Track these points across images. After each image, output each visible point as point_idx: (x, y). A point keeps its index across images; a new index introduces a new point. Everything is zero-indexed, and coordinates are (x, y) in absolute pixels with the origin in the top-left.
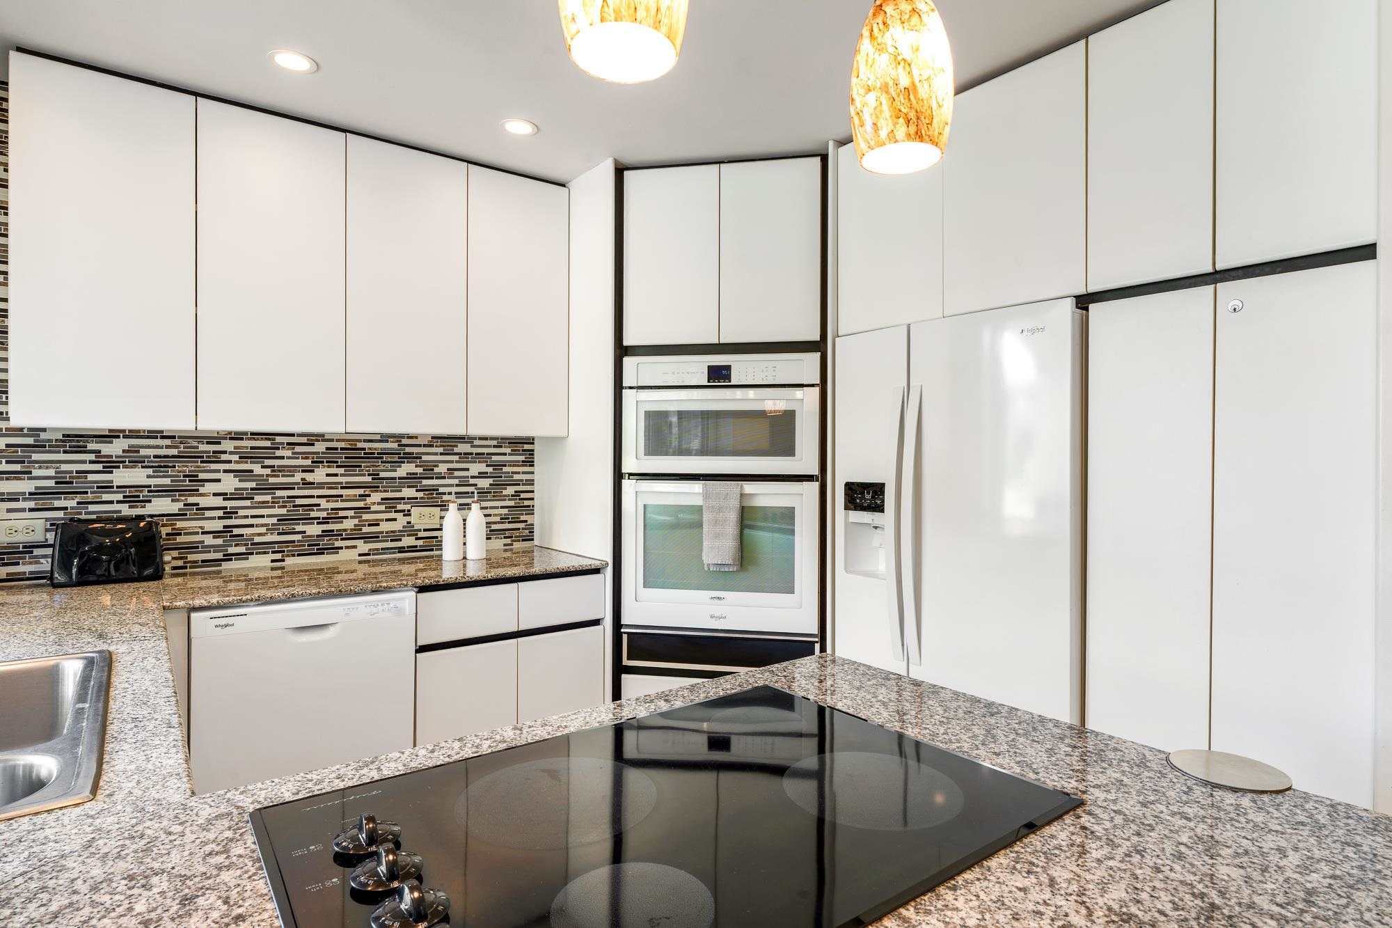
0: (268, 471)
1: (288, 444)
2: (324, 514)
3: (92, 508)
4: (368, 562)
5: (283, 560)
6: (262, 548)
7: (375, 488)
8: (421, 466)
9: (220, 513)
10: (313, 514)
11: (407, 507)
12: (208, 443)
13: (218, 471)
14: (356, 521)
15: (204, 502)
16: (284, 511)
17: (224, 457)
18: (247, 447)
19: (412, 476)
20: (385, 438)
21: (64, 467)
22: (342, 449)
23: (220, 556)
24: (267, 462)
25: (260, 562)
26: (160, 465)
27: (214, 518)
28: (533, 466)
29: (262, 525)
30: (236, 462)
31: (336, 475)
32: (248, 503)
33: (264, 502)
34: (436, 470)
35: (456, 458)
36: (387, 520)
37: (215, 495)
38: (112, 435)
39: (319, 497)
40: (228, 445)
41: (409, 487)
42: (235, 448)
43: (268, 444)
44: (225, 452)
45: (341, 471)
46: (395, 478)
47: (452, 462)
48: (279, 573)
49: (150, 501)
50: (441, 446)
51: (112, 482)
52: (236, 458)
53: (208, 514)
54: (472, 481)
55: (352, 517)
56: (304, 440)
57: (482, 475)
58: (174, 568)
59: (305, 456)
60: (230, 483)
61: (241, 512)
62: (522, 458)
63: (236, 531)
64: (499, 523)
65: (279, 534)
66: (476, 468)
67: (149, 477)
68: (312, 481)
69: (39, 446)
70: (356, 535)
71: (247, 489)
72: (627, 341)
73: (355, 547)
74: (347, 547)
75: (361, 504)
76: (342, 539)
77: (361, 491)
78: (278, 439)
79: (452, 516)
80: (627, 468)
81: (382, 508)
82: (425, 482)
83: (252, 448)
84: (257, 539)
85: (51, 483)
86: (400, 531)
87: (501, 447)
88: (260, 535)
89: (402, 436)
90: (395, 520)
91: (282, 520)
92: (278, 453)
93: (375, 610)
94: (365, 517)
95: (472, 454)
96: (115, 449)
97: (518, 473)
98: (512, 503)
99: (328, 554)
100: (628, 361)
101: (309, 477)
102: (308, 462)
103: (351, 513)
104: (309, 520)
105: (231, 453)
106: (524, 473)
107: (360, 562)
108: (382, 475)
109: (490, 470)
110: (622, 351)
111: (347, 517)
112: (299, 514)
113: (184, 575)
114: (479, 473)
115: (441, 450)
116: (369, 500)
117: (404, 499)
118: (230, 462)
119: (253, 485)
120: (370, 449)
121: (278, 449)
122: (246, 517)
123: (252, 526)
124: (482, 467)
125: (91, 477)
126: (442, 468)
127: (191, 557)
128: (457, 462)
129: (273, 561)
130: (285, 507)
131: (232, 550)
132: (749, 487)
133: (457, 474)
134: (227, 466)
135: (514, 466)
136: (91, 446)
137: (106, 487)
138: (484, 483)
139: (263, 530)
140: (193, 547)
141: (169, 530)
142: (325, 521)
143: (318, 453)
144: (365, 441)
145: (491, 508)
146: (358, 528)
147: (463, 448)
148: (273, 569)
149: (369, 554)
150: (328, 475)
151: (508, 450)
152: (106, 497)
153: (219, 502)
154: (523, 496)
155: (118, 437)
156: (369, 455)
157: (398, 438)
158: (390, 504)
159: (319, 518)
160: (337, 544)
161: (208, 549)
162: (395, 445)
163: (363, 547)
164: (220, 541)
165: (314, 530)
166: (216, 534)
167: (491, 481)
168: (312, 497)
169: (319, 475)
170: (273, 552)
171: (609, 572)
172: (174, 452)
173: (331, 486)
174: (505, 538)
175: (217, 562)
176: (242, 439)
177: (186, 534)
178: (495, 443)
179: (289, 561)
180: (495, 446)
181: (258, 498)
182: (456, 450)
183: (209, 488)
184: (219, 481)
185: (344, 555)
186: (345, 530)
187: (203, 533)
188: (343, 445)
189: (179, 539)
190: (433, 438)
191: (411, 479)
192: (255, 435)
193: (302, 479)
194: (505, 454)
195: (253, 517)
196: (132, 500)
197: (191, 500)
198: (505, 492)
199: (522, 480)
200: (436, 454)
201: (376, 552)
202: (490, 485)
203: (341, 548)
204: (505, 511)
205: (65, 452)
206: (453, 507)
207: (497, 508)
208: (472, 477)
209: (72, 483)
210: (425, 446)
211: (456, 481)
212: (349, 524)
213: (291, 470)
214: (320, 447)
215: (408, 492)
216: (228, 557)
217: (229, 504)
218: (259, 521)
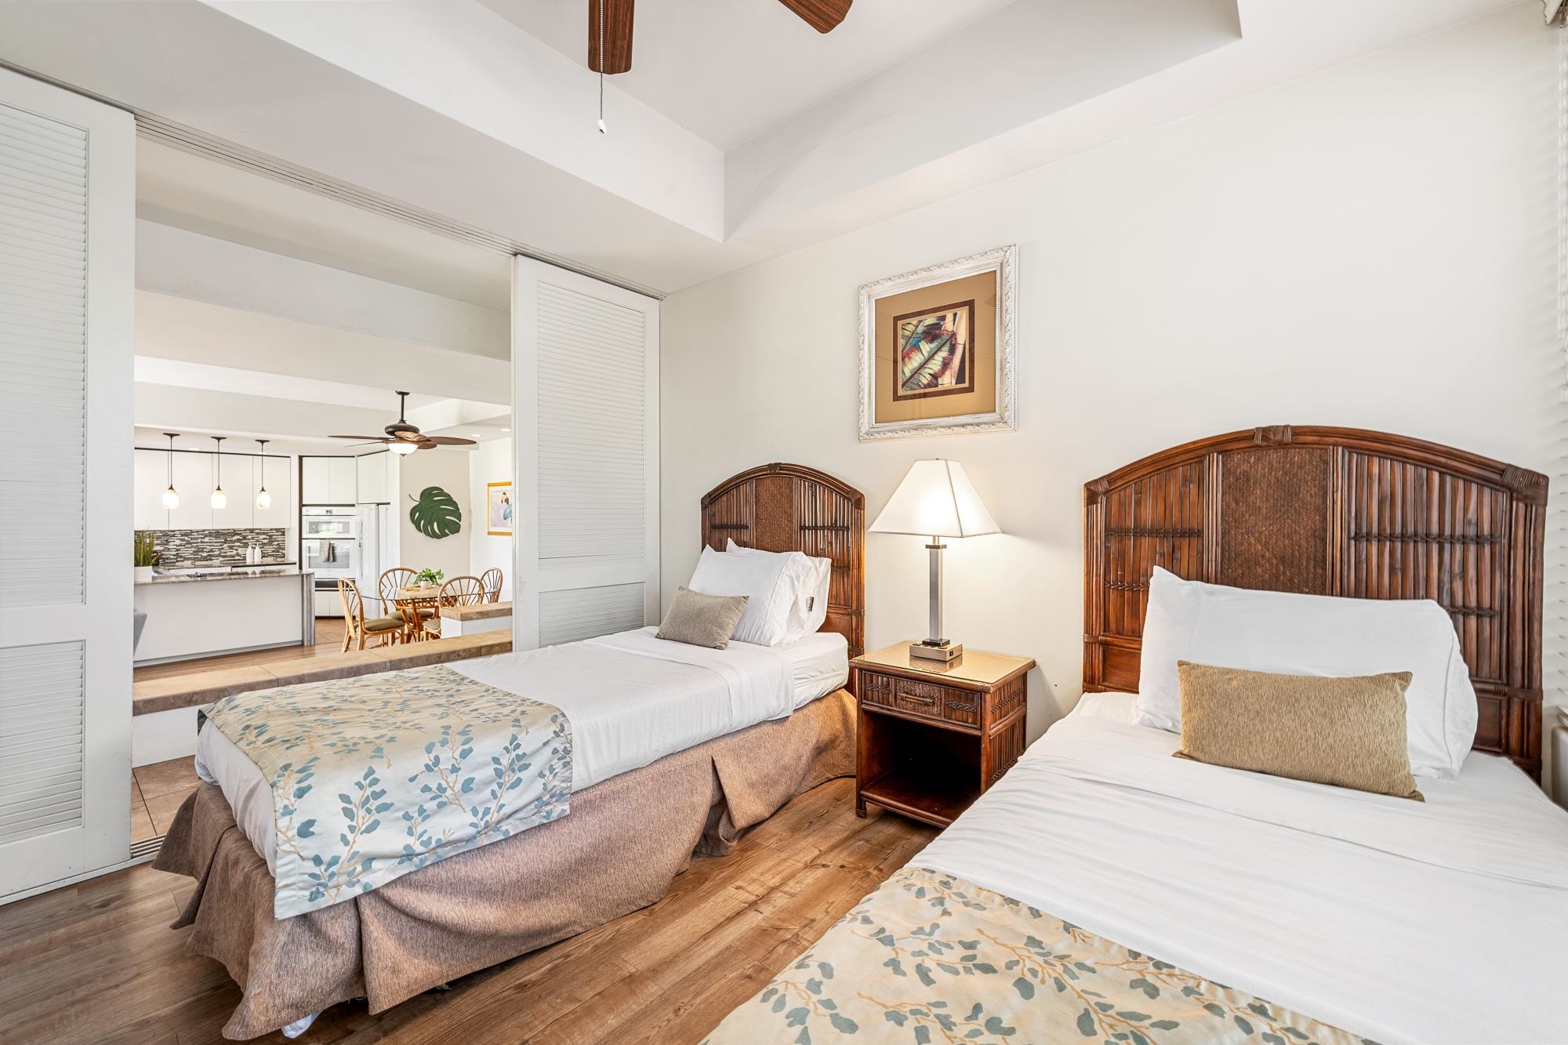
0: (190, 539)
1: (196, 532)
2: (208, 550)
4: (223, 563)
5: (195, 562)
6: (188, 559)
7: (225, 543)
8: (241, 537)
9: (175, 550)
10: (205, 550)
11: (236, 548)
12: (172, 532)
13: (175, 539)
14: (219, 552)
15: (170, 547)
17: (176, 535)
18: (183, 533)
20: (229, 529)
24: (190, 537)
25: (188, 563)
31: (212, 539)
32: (184, 547)
33: (189, 547)
34: (247, 538)
35: (254, 534)
36: (230, 552)
37: (174, 545)
39: (206, 545)
40: (177, 532)
41: (237, 542)
42: (180, 533)
43: (190, 532)
45: (214, 538)
46: (232, 540)
50: (249, 531)
52: (180, 536)
53: (172, 550)
54: (261, 540)
56: (201, 530)
57: (264, 539)
59: (202, 535)
60: (178, 542)
62: (280, 534)
63: (180, 554)
64: (271, 553)
65: (194, 555)
66: (262, 537)
70: (219, 555)
71: (183, 543)
72: (304, 503)
74: (216, 559)
75: (220, 547)
76: (214, 557)
77: (221, 544)
78: (193, 530)
79: (249, 550)
80: (303, 537)
81: (228, 548)
82: (241, 541)
83: (185, 533)
84: (187, 557)
86: (234, 555)
87: (272, 531)
88: (187, 555)
90: (233, 552)
91: (194, 552)
94: (222, 551)
95: (261, 533)
97: (279, 538)
98: (276, 547)
99: (210, 561)
100: (304, 509)
101: (203, 540)
103: (217, 550)
104: (203, 552)
105: (178, 534)
107: (221, 563)
108: (228, 539)
109: (268, 537)
110: (301, 505)
112: (200, 550)
116: (223, 546)
118: (178, 537)
119: (185, 542)
120: (224, 532)
121: (193, 533)
122: (183, 551)
123: (185, 553)
124: (265, 536)
126: (250, 537)
130: (195, 548)
131: (178, 558)
132: (332, 542)
133: (254, 538)
135: (277, 536)
138: (266, 541)
139: (189, 554)
140: (167, 559)
143: (206, 534)
144: (222, 530)
147: (257, 531)
150: (209, 539)
151: (274, 532)
153: (175, 547)
156: (223, 534)
158: (231, 548)
161: (171, 559)
162: (232, 531)
163: (221, 559)
164: (175, 557)
165: (205, 554)
166: (174, 555)
168: (204, 545)
169: (207, 540)
171: (298, 564)
173: (211, 542)
174: (274, 557)
175: (174, 562)
176: (182, 531)
178: (269, 530)
181: (187, 546)
182: (255, 532)
183: (172, 543)
184: (175, 541)
188: (214, 531)
190: (246, 529)
191: (238, 540)
192: (186, 530)
195: (185, 551)
197: (166, 546)
198: (273, 544)
199: (280, 540)
200: (247, 533)
204: (274, 549)
206: (250, 548)
210: (243, 531)
212: (217, 553)
213: (195, 539)
214: (207, 532)
215: (236, 544)
216: (178, 561)
217: (178, 548)
218: (187, 552)
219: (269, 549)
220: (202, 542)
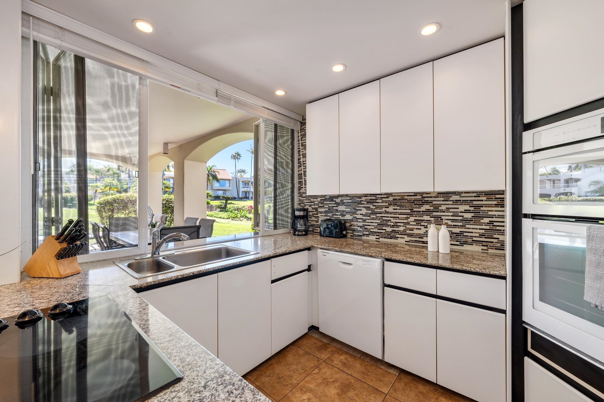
0: (374, 207)
1: (380, 198)
2: (392, 224)
3: (335, 216)
4: (409, 245)
5: (379, 239)
6: (373, 233)
7: (412, 215)
8: (432, 206)
9: (361, 220)
10: (389, 223)
11: (426, 224)
12: (359, 198)
13: (361, 207)
14: (404, 228)
15: (358, 216)
16: (379, 221)
17: (363, 202)
18: (368, 199)
19: (428, 211)
20: (416, 194)
21: (330, 205)
22: (398, 199)
23: (361, 234)
24: (374, 204)
25: (372, 238)
26: (348, 205)
27: (360, 222)
28: (504, 207)
29: (373, 226)
30: (366, 204)
31: (397, 209)
32: (369, 218)
33: (373, 218)
34: (440, 208)
35: (451, 202)
36: (417, 229)
37: (361, 214)
38: (338, 196)
39: (390, 217)
40: (363, 199)
41: (426, 215)
42: (366, 199)
43: (374, 198)
44: (363, 201)
45: (398, 208)
46: (420, 211)
47: (449, 204)
48: (377, 243)
49: (345, 215)
50: (442, 197)
51: (338, 209)
52: (365, 203)
53: (359, 220)
54: (460, 214)
55: (402, 226)
56: (385, 196)
57: (466, 211)
58: (351, 236)
59: (386, 202)
60: (364, 211)
61: (367, 221)
62: (495, 203)
63: (366, 227)
64: (478, 237)
65: (378, 229)
66: (462, 208)
67: (345, 208)
68: (388, 211)
69: (325, 200)
70: (404, 233)
71: (368, 213)
73: (404, 238)
74: (401, 238)
75: (406, 221)
76: (399, 234)
77: (406, 216)
78: (378, 196)
79: (432, 230)
80: (526, 210)
81: (415, 223)
82: (434, 213)
83: (370, 199)
84: (372, 230)
85: (327, 209)
86: (422, 234)
87: (480, 197)
88: (372, 229)
89: (423, 193)
90: (420, 229)
91: (379, 224)
92: (378, 201)
93: (365, 263)
94: (408, 226)
95: (461, 201)
96: (338, 200)
97: (493, 211)
98: (488, 227)
99: (394, 239)
101: (387, 210)
102: (387, 204)
103: (402, 224)
104: (387, 225)
105: (365, 201)
106: (496, 211)
107: (406, 244)
108: (415, 210)
109: (472, 209)
111: (400, 226)
112: (384, 223)
113: (353, 238)
114: (465, 210)
115: (443, 199)
116: (409, 220)
117: (424, 220)
118: (364, 204)
119: (370, 212)
120: (409, 199)
121: (377, 199)
122: (368, 222)
123: (370, 225)
124: (467, 207)
125: (334, 208)
126: (443, 208)
127: (355, 233)
128: (451, 204)
129: (376, 238)
130: (380, 220)
131: (365, 233)
133: (451, 210)
134: (363, 205)
135: (488, 207)
136: (334, 200)
137: (337, 211)
138: (469, 216)
139: (373, 227)
140: (354, 230)
141: (350, 224)
142: (393, 226)
143: (390, 201)
144: (407, 196)
145: (473, 229)
146: (405, 230)
147: (455, 198)
148: (376, 241)
149: (409, 242)
150: (394, 209)
151: (485, 198)
152: (337, 214)
153: (361, 217)
154: (495, 224)
155: (339, 197)
156: (409, 201)
157: (421, 194)
158: (418, 222)
159: (390, 225)
160: (397, 236)
161: (359, 231)
162: (420, 197)
163: (408, 239)
164: (361, 229)
165: (389, 229)
166: (361, 227)
167: (473, 214)
168: (388, 217)
169: (391, 209)
170: (376, 235)
172: (350, 201)
173: (395, 213)
174: (482, 246)
175: (361, 236)
176: (367, 196)
177: (354, 226)
178: (475, 194)
179: (381, 239)
180: (475, 197)
181: (372, 216)
182: (451, 199)
183: (359, 212)
184: (361, 210)
185: (399, 241)
186: (400, 231)
187: (358, 226)
188: (399, 198)
189: (352, 227)
190: (438, 193)
192: (371, 195)
193: (385, 210)
194: (482, 201)
195: (370, 222)
196: (343, 215)
197: (355, 216)
198: (482, 221)
199: (495, 215)
200: (440, 201)
201: (412, 241)
202: (472, 217)
203: (399, 238)
204: (483, 231)
205: (330, 201)
207: (477, 229)
208: (460, 212)
209: (331, 209)
210: (434, 197)
211: (451, 214)
212: (402, 229)
213: (381, 207)
214: (391, 199)
215: (426, 218)
216: (364, 235)
217: (364, 218)
218: (373, 224)
219: (475, 230)
220: (387, 212)
